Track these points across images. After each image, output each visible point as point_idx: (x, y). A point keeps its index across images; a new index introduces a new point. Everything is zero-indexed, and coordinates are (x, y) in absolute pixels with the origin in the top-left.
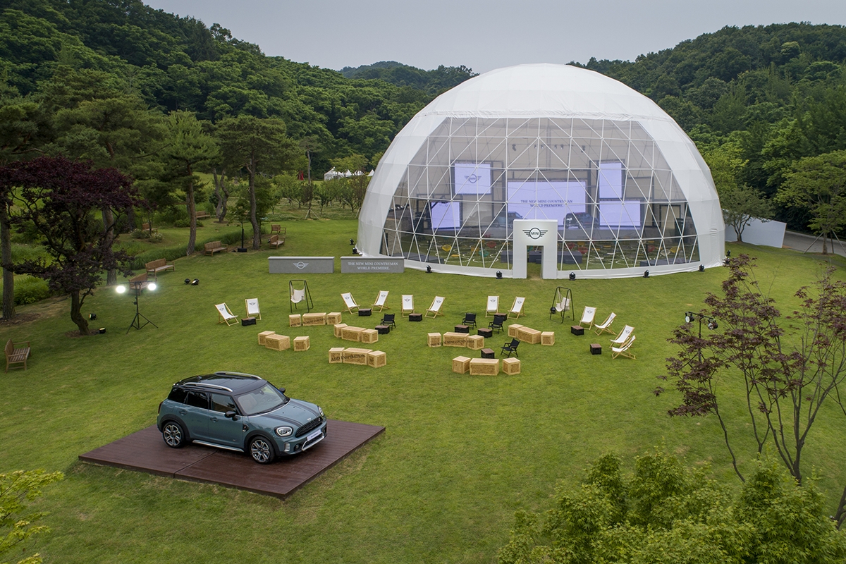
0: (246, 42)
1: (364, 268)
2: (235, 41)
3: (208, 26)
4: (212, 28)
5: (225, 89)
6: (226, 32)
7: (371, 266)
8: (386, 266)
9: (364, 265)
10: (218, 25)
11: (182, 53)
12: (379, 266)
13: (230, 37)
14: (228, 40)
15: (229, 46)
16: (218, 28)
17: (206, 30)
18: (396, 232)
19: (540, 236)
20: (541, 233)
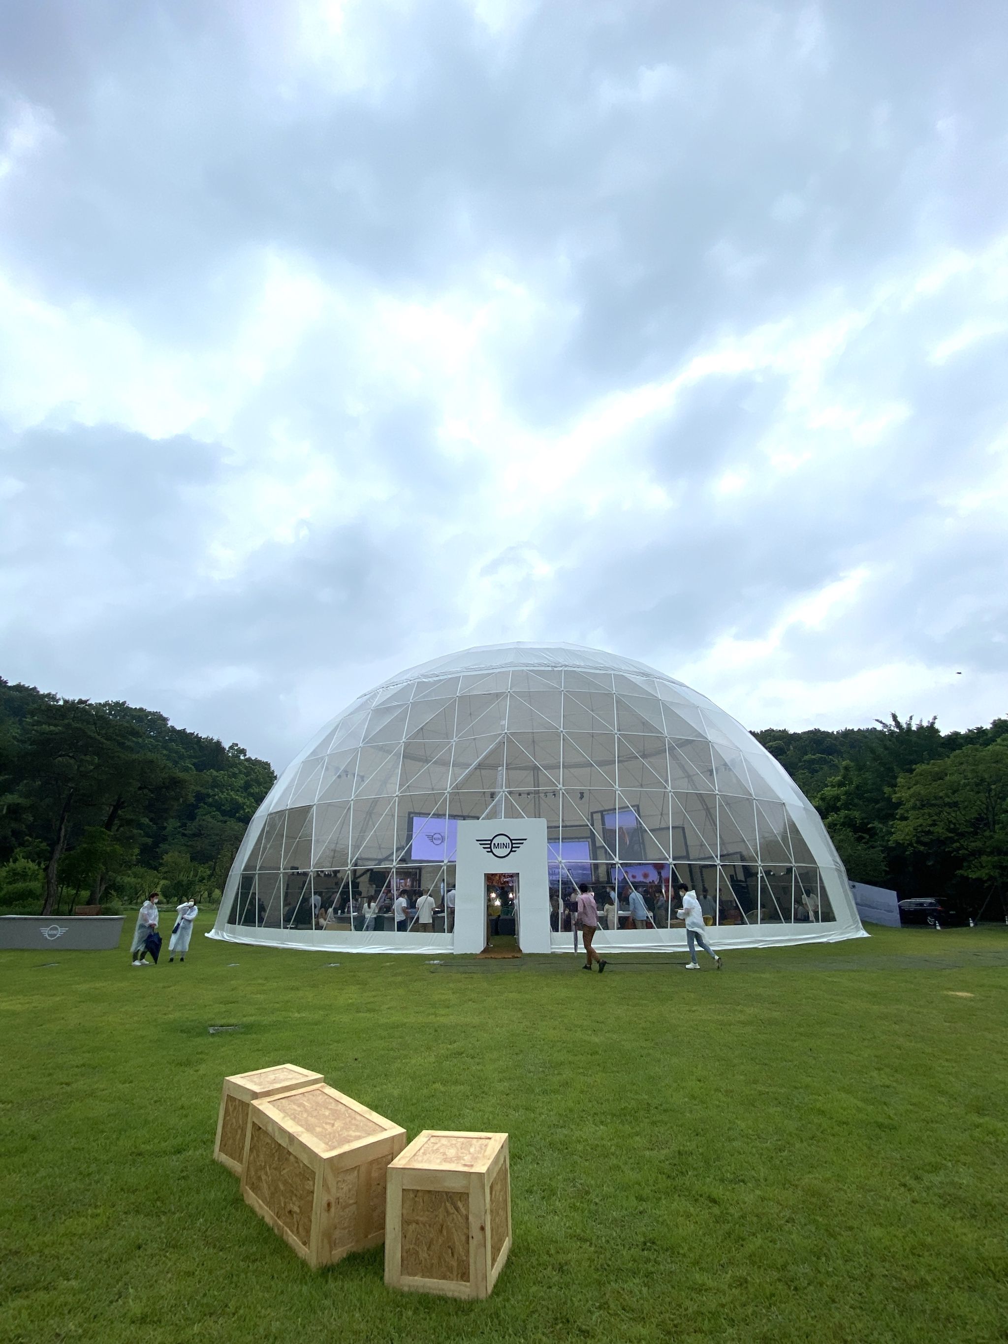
2: (249, 759)
3: (226, 745)
4: (231, 748)
6: (243, 752)
10: (237, 745)
11: (190, 766)
13: (246, 755)
14: (242, 758)
15: (241, 763)
16: (236, 748)
17: (224, 749)
18: (255, 874)
19: (511, 851)
20: (514, 845)
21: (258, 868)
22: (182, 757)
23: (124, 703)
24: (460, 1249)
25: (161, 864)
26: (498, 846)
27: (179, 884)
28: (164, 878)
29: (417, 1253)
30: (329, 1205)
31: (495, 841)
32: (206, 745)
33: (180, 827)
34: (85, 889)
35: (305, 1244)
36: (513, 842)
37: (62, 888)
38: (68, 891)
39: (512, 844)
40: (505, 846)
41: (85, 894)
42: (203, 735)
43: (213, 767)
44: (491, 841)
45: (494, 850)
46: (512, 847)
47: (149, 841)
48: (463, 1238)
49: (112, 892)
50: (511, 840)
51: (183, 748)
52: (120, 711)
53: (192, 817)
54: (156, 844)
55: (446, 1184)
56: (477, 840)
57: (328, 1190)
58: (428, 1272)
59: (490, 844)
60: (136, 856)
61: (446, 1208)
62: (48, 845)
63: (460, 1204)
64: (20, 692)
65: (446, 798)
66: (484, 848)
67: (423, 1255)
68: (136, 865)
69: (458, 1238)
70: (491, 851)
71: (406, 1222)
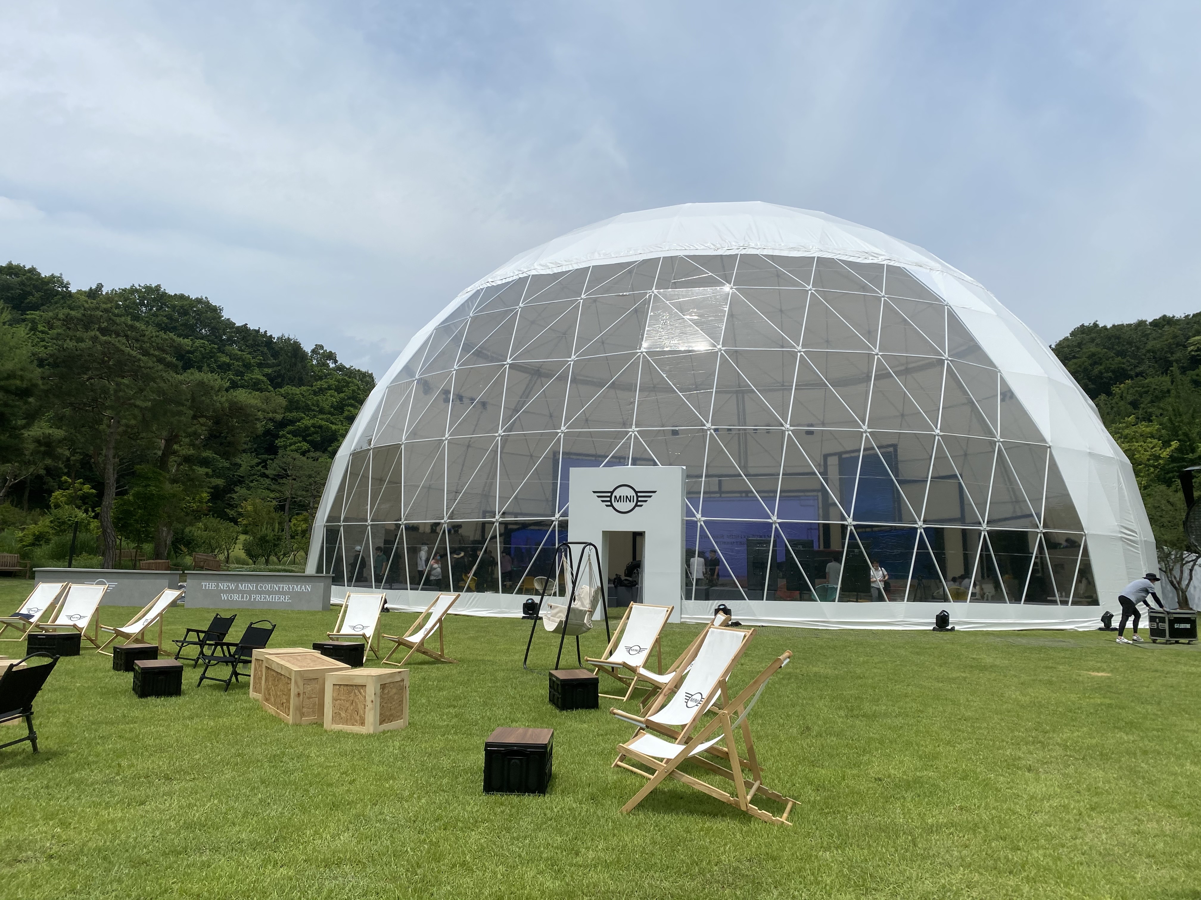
0: (357, 369)
1: (236, 597)
2: (341, 368)
3: (308, 347)
4: (313, 351)
5: (307, 422)
6: (331, 356)
7: (250, 593)
8: (284, 593)
9: (237, 591)
10: (322, 347)
11: (262, 378)
12: (269, 593)
13: (336, 362)
14: (332, 365)
15: (330, 374)
16: (321, 351)
17: (304, 354)
18: (340, 526)
19: (636, 505)
20: (640, 499)
21: (342, 519)
22: (248, 366)
23: (158, 286)
24: (361, 712)
25: (240, 514)
26: (619, 499)
27: (263, 540)
28: (245, 533)
29: (340, 714)
30: (299, 694)
31: (617, 493)
32: (281, 348)
33: (258, 464)
34: (147, 542)
35: (288, 715)
36: (639, 494)
37: (121, 540)
38: (128, 546)
39: (638, 497)
40: (628, 499)
41: (148, 547)
42: (275, 333)
43: (292, 381)
44: (612, 493)
45: (615, 504)
46: (638, 501)
47: (220, 482)
48: (363, 706)
49: (183, 548)
50: (636, 492)
51: (250, 353)
52: (154, 300)
53: (272, 450)
54: (229, 489)
55: (355, 681)
56: (594, 492)
57: (298, 687)
58: (346, 722)
59: (611, 497)
60: (206, 503)
61: (355, 693)
62: (93, 488)
63: (362, 691)
64: (17, 275)
65: (559, 439)
66: (603, 501)
67: (343, 715)
68: (207, 515)
69: (360, 707)
70: (612, 505)
71: (335, 699)
